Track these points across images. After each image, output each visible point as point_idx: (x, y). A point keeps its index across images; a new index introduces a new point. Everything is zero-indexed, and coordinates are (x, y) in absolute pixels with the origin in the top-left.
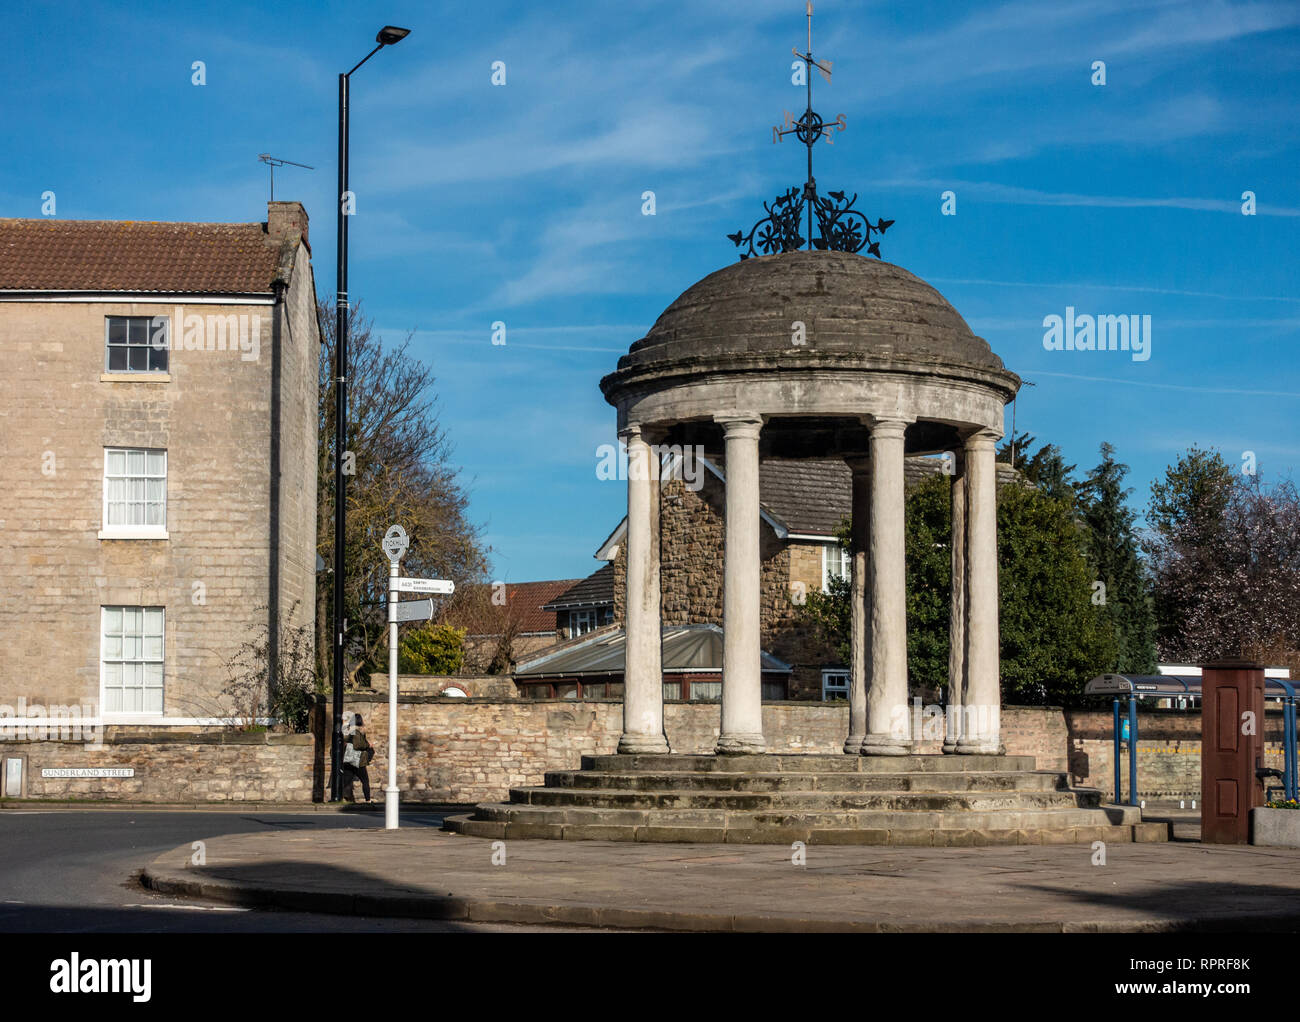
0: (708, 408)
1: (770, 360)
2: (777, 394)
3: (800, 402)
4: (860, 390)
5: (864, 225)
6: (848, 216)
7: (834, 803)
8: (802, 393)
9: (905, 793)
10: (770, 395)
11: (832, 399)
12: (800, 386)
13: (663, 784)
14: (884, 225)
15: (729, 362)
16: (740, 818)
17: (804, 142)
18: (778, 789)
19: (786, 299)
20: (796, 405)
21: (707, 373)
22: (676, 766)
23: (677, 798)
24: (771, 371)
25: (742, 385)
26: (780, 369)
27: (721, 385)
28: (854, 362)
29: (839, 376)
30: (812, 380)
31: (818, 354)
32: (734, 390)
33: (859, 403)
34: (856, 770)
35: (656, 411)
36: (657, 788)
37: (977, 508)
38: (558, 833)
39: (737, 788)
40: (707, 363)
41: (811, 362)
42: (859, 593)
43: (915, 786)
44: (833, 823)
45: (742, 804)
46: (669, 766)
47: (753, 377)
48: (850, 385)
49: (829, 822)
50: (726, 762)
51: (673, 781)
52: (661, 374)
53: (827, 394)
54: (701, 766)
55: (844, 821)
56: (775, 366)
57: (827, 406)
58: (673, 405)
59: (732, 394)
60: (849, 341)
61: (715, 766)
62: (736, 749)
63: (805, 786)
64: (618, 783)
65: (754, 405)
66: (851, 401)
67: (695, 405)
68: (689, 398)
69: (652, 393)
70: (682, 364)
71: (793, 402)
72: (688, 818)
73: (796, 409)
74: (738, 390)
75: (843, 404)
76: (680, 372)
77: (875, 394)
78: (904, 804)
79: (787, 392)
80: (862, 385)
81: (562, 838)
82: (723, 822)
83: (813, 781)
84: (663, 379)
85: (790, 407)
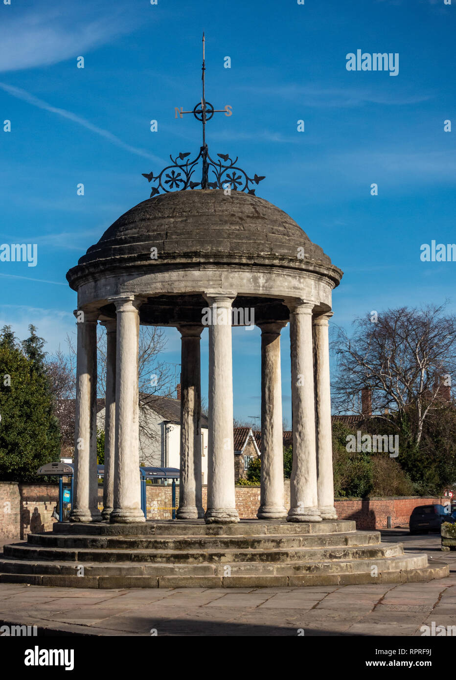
0: (200, 287)
1: (249, 258)
2: (249, 280)
3: (263, 286)
4: (294, 282)
5: (244, 177)
6: (233, 170)
7: (325, 556)
8: (265, 281)
9: (346, 547)
10: (245, 281)
11: (281, 286)
12: (263, 277)
13: (197, 545)
14: (258, 179)
15: (222, 257)
16: (283, 568)
17: (201, 120)
18: (280, 547)
19: (241, 218)
20: (261, 288)
21: (204, 263)
22: (191, 532)
23: (223, 555)
24: (247, 265)
25: (226, 273)
26: (255, 264)
27: (211, 272)
28: (297, 264)
29: (286, 272)
30: (270, 273)
31: (280, 257)
32: (220, 276)
33: (295, 290)
34: (309, 532)
35: (154, 286)
36: (191, 548)
37: (323, 362)
38: (154, 583)
39: (253, 546)
40: (206, 256)
41: (275, 261)
42: (190, 413)
43: (350, 542)
44: (339, 569)
45: (270, 558)
46: (184, 532)
47: (235, 268)
48: (290, 278)
49: (337, 569)
50: (230, 528)
51: (205, 543)
52: (166, 261)
53: (278, 283)
54: (211, 531)
55: (345, 568)
56: (253, 262)
57: (278, 291)
58: (171, 283)
59: (218, 278)
60: (290, 250)
61: (221, 532)
62: (228, 520)
63: (295, 544)
64: (156, 544)
65: (234, 287)
66: (291, 288)
67: (189, 284)
68: (185, 278)
69: (150, 274)
70: (186, 255)
71: (259, 287)
72: (248, 570)
73: (261, 291)
74: (223, 276)
75: (287, 290)
76: (183, 260)
77: (302, 286)
78: (359, 554)
79: (255, 279)
80: (296, 279)
81: (158, 586)
82: (273, 571)
83: (300, 540)
84: (167, 264)
85: (257, 289)
